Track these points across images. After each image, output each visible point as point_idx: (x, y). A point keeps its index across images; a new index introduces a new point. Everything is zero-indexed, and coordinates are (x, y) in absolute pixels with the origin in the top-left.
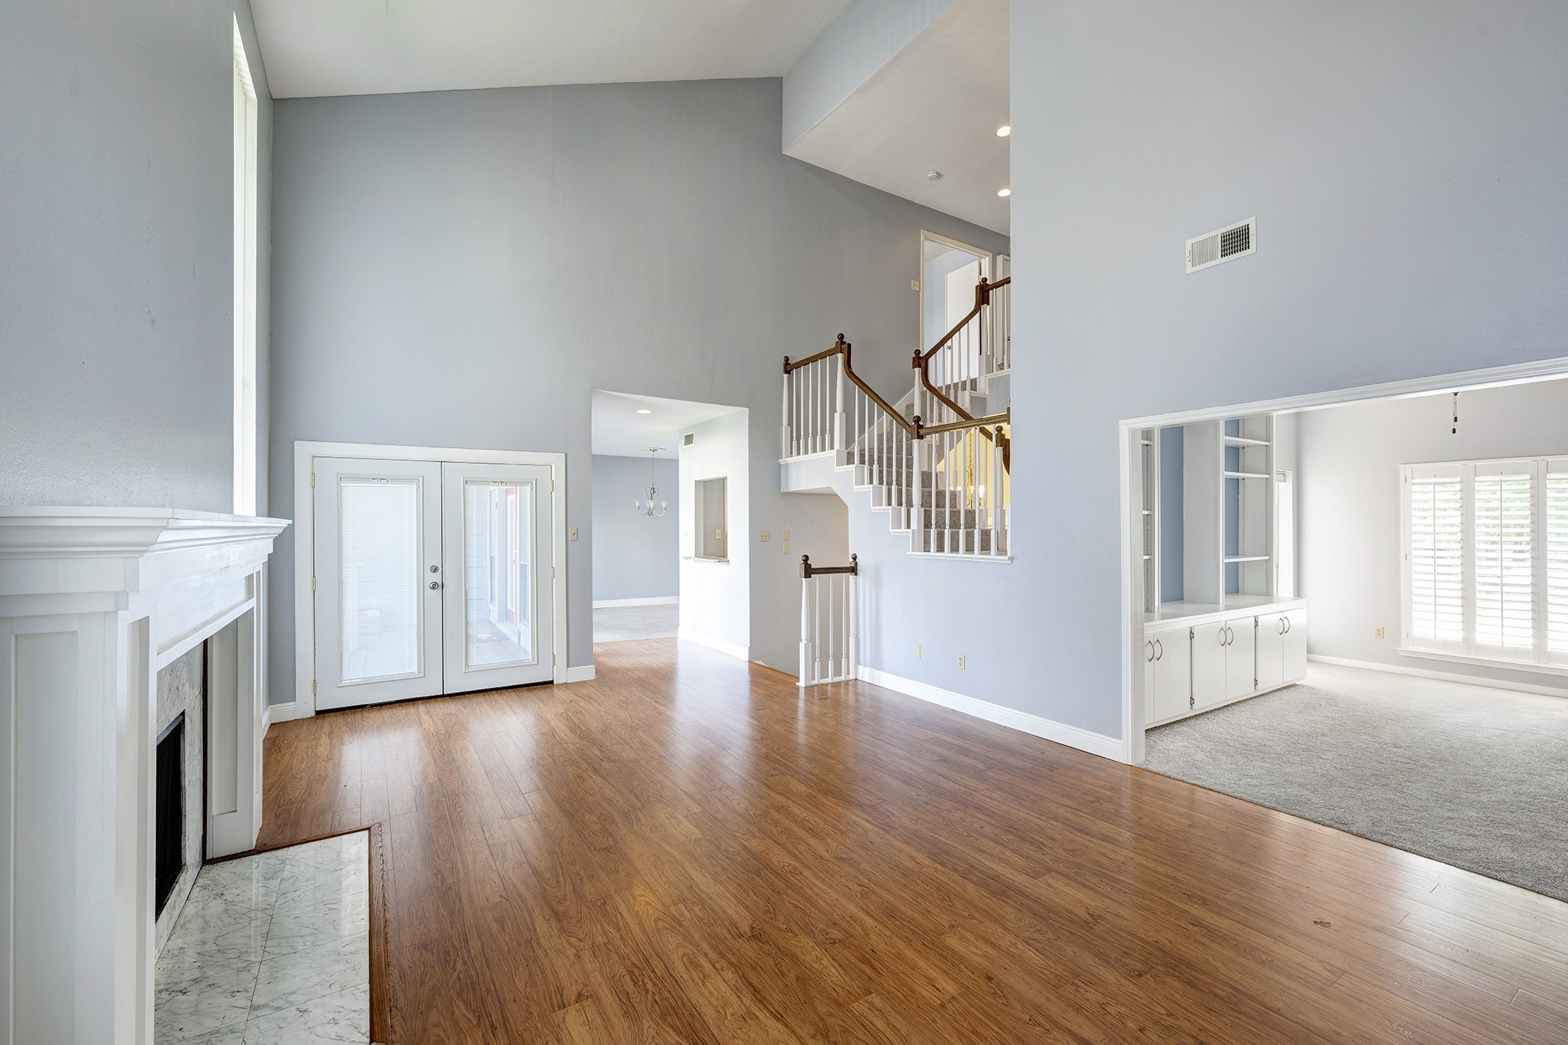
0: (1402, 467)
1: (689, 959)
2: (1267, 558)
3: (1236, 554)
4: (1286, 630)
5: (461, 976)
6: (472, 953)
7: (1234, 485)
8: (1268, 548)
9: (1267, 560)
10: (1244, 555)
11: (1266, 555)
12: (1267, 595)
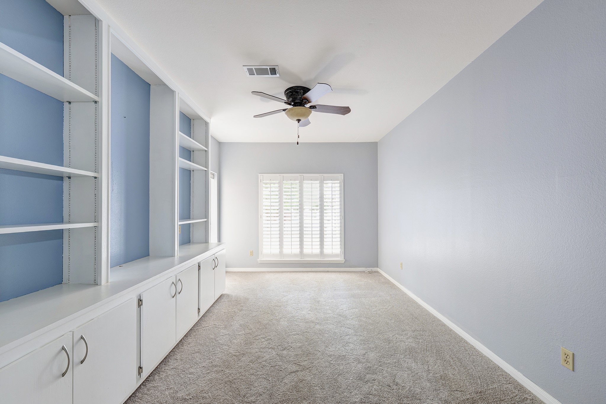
0: (260, 175)
2: (205, 220)
3: (189, 218)
4: (216, 266)
7: (187, 174)
8: (206, 215)
9: (205, 221)
10: (193, 219)
11: (205, 219)
12: (206, 243)
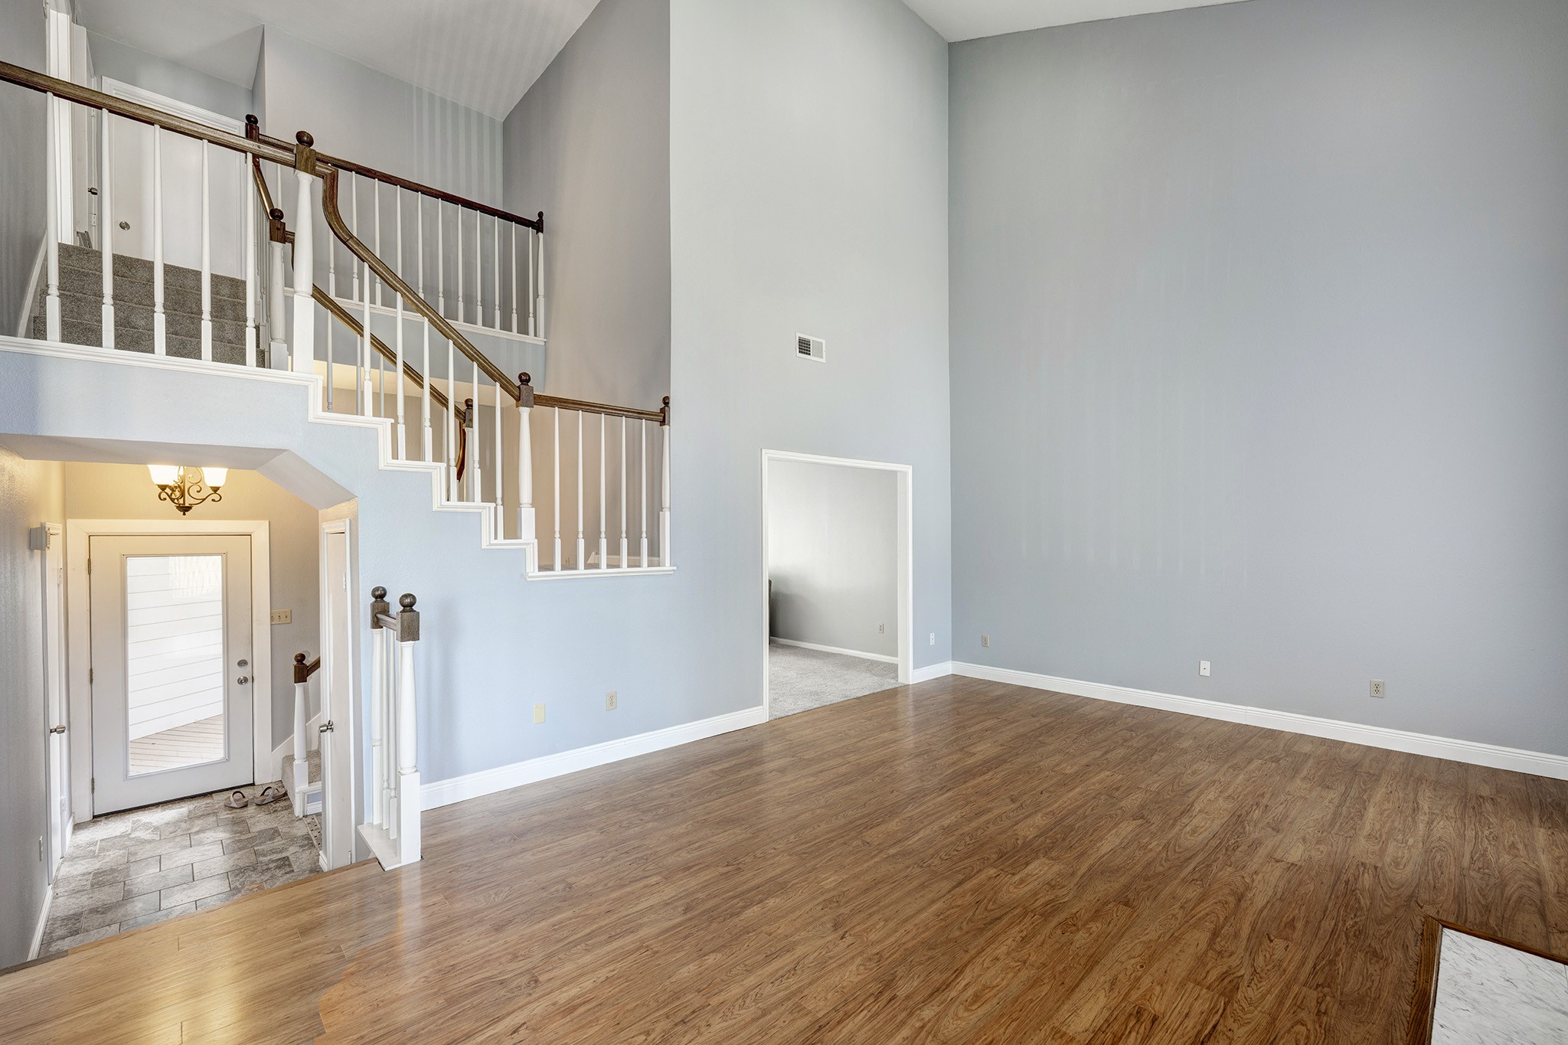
1: (971, 1004)
5: (1353, 916)
6: (1334, 922)
